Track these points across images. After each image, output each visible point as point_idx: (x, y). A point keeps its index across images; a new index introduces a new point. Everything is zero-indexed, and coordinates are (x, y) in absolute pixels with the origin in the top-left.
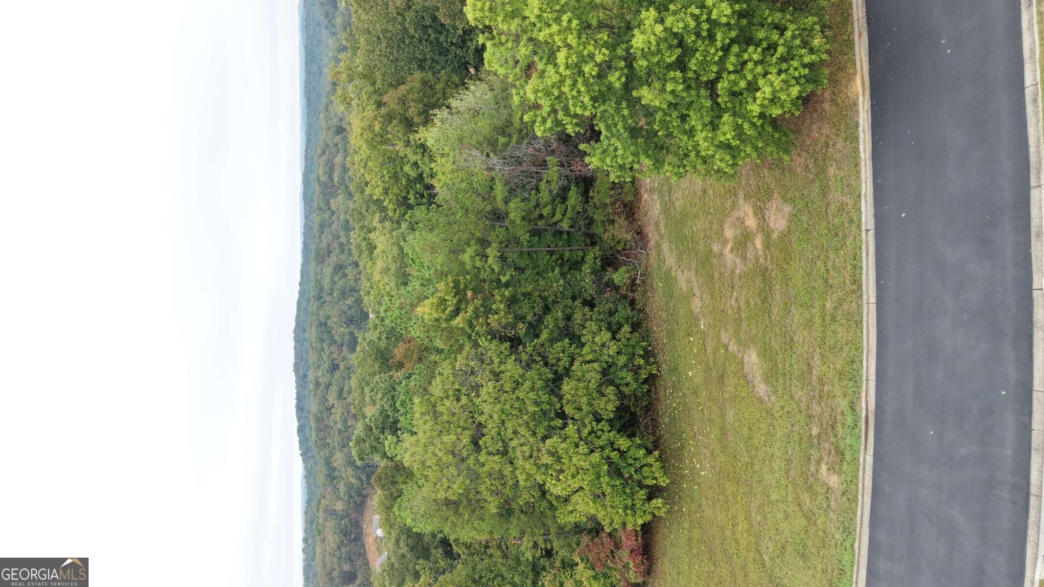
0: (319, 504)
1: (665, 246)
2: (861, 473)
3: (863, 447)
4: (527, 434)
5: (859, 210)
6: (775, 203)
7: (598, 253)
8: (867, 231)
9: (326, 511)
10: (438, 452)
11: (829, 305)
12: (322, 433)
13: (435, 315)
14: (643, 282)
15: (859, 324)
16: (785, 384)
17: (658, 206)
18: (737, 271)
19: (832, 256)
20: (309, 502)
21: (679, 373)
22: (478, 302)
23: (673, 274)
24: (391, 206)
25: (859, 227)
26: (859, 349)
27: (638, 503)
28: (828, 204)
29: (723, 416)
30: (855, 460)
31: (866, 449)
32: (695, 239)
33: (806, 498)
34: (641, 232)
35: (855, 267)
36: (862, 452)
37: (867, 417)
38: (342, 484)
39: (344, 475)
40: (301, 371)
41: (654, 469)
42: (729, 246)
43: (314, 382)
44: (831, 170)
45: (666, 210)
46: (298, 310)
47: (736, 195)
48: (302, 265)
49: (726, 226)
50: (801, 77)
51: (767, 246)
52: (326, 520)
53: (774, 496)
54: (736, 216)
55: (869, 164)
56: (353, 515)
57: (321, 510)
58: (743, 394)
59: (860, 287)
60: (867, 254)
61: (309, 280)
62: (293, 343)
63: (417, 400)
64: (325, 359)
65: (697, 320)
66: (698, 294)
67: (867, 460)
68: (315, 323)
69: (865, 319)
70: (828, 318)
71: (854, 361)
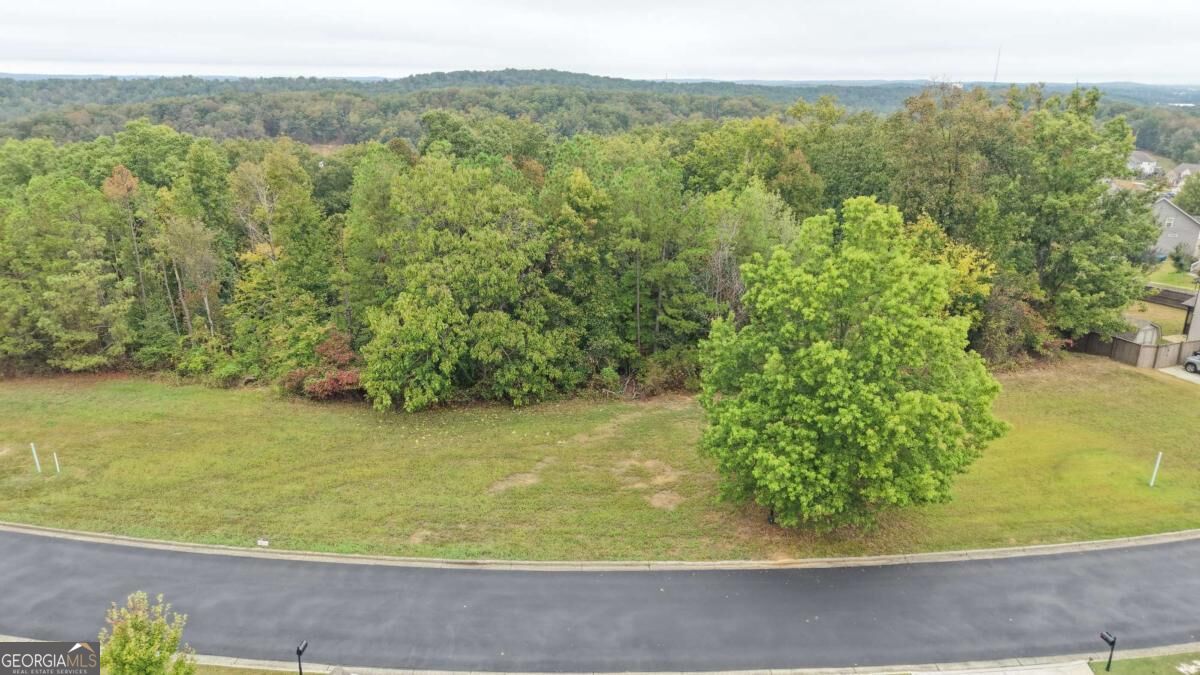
0: (356, 95)
1: (639, 414)
2: (425, 559)
3: (449, 560)
4: (456, 273)
5: (668, 560)
6: (678, 499)
7: (633, 354)
8: (649, 565)
9: (348, 102)
10: (437, 187)
11: (580, 537)
12: (436, 99)
13: (573, 187)
14: (605, 396)
15: (564, 558)
16: (506, 504)
17: (679, 409)
18: (613, 469)
19: (625, 540)
20: (357, 84)
21: (514, 424)
22: (586, 230)
23: (611, 420)
24: (686, 158)
25: (652, 559)
26: (539, 558)
27: (386, 383)
28: (673, 537)
29: (473, 457)
30: (438, 555)
31: (448, 563)
32: (645, 437)
33: (400, 519)
34: (654, 395)
35: (616, 556)
36: (444, 560)
37: (478, 564)
38: (379, 121)
39: (388, 123)
40: (507, 77)
41: (420, 396)
42: (637, 464)
43: (495, 91)
44: (706, 540)
45: (674, 416)
46: (577, 75)
47: (687, 469)
48: (628, 80)
49: (657, 461)
50: (788, 493)
51: (636, 492)
52: (338, 102)
53: (398, 496)
54: (666, 469)
55: (712, 567)
56: (343, 134)
57: (349, 97)
58: (495, 473)
59: (598, 559)
60: (627, 565)
61: (610, 87)
62: (539, 69)
63: (488, 171)
64: (521, 104)
65: (567, 438)
66: (592, 439)
67: (438, 563)
68: (561, 93)
69: (567, 562)
70: (569, 536)
71: (528, 555)
